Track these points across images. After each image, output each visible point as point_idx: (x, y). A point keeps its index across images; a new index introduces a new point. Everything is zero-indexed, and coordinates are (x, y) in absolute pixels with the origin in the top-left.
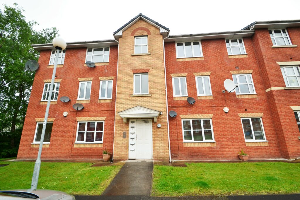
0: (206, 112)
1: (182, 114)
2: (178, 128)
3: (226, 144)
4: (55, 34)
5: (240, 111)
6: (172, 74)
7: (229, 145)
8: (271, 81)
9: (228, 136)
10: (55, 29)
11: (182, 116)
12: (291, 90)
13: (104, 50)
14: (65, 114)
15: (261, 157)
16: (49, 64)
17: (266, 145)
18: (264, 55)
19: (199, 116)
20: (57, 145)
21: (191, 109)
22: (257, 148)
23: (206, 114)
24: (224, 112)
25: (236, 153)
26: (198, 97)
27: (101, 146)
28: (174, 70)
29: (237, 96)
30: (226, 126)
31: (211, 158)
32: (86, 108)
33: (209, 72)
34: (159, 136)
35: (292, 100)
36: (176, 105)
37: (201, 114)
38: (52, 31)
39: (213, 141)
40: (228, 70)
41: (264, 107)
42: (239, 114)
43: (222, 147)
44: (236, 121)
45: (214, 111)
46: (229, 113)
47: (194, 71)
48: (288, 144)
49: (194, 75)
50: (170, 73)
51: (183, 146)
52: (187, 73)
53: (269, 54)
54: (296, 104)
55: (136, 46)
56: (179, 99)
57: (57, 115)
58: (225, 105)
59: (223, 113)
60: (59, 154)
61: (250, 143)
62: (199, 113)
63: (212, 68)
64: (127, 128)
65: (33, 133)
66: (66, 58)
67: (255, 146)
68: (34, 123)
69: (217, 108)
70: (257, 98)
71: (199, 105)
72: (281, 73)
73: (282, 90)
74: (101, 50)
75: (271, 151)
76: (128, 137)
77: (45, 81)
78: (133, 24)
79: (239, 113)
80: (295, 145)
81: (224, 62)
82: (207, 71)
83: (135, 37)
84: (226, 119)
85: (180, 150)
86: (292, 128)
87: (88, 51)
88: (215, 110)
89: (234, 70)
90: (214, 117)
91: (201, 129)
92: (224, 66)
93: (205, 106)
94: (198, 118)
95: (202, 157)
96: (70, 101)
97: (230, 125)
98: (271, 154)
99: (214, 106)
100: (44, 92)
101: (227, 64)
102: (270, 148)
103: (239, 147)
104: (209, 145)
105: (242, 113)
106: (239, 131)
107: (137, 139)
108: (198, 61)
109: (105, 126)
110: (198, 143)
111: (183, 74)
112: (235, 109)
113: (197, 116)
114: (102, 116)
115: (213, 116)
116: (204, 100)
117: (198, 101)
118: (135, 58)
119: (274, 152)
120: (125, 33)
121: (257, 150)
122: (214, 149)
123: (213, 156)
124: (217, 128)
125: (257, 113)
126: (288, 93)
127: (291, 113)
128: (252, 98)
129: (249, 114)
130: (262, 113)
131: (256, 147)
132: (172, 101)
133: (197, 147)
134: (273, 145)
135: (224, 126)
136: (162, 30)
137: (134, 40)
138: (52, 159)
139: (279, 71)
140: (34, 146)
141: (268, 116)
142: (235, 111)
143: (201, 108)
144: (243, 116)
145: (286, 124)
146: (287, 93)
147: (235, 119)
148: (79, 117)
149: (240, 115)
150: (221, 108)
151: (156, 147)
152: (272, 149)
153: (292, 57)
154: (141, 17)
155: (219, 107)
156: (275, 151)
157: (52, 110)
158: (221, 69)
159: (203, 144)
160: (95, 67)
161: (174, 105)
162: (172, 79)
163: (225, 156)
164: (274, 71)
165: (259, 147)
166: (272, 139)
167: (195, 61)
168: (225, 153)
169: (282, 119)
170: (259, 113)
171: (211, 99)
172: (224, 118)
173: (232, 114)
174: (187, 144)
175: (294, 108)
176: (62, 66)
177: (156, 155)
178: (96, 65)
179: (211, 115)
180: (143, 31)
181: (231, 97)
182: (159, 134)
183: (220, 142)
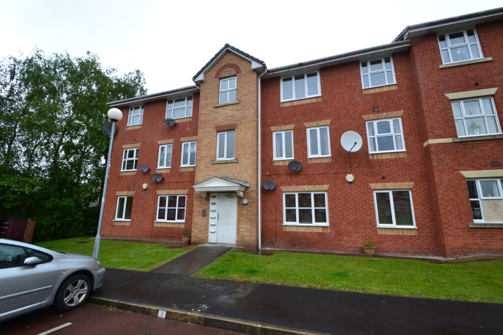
0: (320, 182)
1: (284, 186)
2: (277, 205)
3: (345, 230)
4: (140, 78)
5: (373, 180)
6: (273, 127)
7: (350, 231)
8: (430, 128)
9: (350, 217)
10: (138, 72)
11: (283, 188)
12: (466, 143)
13: (186, 100)
14: (145, 186)
15: (402, 252)
16: (128, 126)
17: (414, 234)
18: (422, 84)
19: (307, 188)
20: (137, 223)
21: (296, 178)
22: (397, 238)
23: (318, 184)
24: (347, 181)
25: (360, 243)
26: (309, 160)
27: (183, 226)
28: (276, 121)
29: (370, 156)
30: (348, 203)
31: (320, 248)
32: (166, 179)
33: (328, 121)
34: (244, 216)
35: (467, 160)
36: (276, 173)
37: (311, 185)
38: (135, 75)
39: (327, 224)
40: (360, 115)
41: (418, 172)
42: (370, 184)
43: (339, 233)
44: (366, 195)
45: (331, 180)
46: (354, 183)
47: (305, 120)
48: (446, 233)
49: (305, 126)
50: (270, 126)
51: (282, 230)
52: (294, 125)
53: (431, 81)
54: (472, 167)
55: (222, 92)
56: (281, 164)
57: (137, 187)
58: (349, 171)
59: (345, 183)
60: (140, 233)
61: (385, 230)
62: (308, 184)
63: (334, 113)
64: (207, 204)
65: (114, 209)
66: (145, 116)
67: (393, 234)
68: (116, 197)
69: (336, 176)
70: (406, 158)
71: (309, 172)
72: (452, 113)
73: (447, 144)
74: (183, 100)
75: (420, 244)
76: (208, 215)
77: (124, 146)
78: (218, 61)
79: (371, 182)
80: (460, 236)
81: (354, 102)
82: (325, 119)
83: (220, 79)
84: (349, 192)
85: (279, 236)
86: (458, 208)
87: (169, 103)
88: (332, 178)
89: (370, 114)
90: (331, 189)
91: (311, 207)
92: (352, 109)
93: (317, 173)
94: (306, 190)
95: (308, 247)
96: (149, 170)
97: (355, 201)
98: (420, 248)
99: (331, 172)
100: (123, 160)
101: (359, 104)
102: (419, 239)
103: (366, 235)
104: (320, 230)
105: (376, 182)
106: (367, 211)
107: (218, 219)
108: (313, 104)
109: (187, 201)
110: (304, 226)
111: (288, 125)
112: (365, 177)
113: (306, 188)
114: (184, 189)
115: (329, 188)
116: (318, 164)
117: (308, 166)
118: (219, 110)
119: (426, 245)
120: (207, 75)
121: (396, 241)
122: (327, 235)
123: (324, 246)
124: (334, 205)
125: (402, 183)
126: (461, 147)
127: (461, 182)
128: (397, 159)
129: (388, 183)
130: (413, 183)
131: (395, 236)
132: (271, 167)
133: (302, 232)
134: (426, 235)
135: (345, 203)
136: (255, 65)
137: (219, 84)
138: (133, 239)
139: (449, 109)
140: (116, 224)
141: (422, 187)
142: (365, 180)
143: (312, 176)
144: (377, 187)
145: (447, 201)
146: (458, 147)
147: (363, 193)
148: (159, 190)
149: (373, 186)
150: (342, 175)
151: (241, 230)
152: (423, 241)
153: (478, 82)
154: (228, 48)
155: (339, 174)
156: (428, 244)
157: (132, 182)
158: (347, 113)
159: (311, 228)
160: (176, 124)
161: (274, 173)
162: (272, 134)
163: (342, 247)
164: (437, 111)
165: (400, 236)
166: (426, 225)
167: (308, 104)
168: (343, 243)
169: (441, 192)
170: (407, 183)
171: (329, 161)
172: (346, 191)
173: (359, 185)
174: (288, 227)
175: (468, 174)
176: (141, 127)
177: (240, 240)
178: (177, 122)
179: (326, 187)
180: (231, 69)
181: (360, 157)
182: (244, 212)
183: (336, 226)
